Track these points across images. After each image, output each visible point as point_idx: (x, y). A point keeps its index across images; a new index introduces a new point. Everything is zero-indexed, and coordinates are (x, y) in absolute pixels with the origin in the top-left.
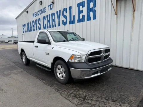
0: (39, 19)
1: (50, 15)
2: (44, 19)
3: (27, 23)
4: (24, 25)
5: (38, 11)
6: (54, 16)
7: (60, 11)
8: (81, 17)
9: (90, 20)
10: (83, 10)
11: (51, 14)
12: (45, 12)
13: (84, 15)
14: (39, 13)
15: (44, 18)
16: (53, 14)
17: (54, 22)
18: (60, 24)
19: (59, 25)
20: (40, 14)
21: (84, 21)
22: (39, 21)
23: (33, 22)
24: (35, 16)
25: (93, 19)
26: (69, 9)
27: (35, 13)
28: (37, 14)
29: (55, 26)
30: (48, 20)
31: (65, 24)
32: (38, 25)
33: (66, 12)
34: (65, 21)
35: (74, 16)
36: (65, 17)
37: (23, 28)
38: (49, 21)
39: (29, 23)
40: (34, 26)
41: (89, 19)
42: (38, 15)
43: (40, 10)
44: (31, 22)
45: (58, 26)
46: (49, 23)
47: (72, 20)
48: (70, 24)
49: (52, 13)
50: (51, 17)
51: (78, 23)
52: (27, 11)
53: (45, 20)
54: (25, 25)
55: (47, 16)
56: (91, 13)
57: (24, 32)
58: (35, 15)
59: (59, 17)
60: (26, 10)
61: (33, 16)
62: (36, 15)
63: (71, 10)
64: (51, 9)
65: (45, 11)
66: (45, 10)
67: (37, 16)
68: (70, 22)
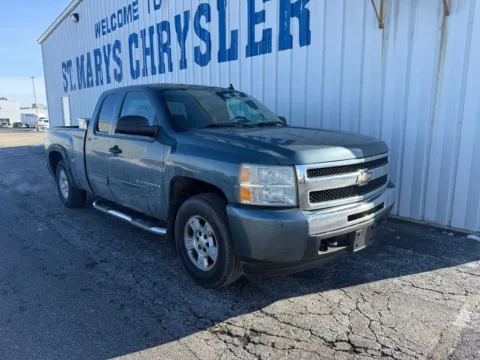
0: (118, 44)
1: (151, 29)
2: (133, 45)
3: (77, 59)
4: (67, 66)
5: (114, 16)
6: (165, 34)
7: (187, 14)
8: (258, 38)
9: (291, 47)
10: (264, 11)
11: (158, 25)
12: (136, 18)
13: (270, 30)
14: (115, 21)
15: (133, 39)
16: (164, 26)
17: (165, 55)
18: (185, 60)
19: (183, 64)
20: (120, 25)
21: (270, 51)
22: (117, 51)
23: (97, 52)
24: (104, 33)
25: (301, 45)
26: (218, 9)
27: (103, 21)
28: (110, 27)
29: (171, 69)
30: (148, 45)
31: (202, 60)
32: (113, 64)
33: (209, 20)
34: (203, 50)
35: (234, 34)
36: (203, 34)
37: (65, 77)
38: (148, 52)
39: (82, 57)
40: (98, 68)
41: (285, 43)
42: (114, 28)
43: (120, 12)
44: (88, 54)
45: (181, 68)
46: (149, 58)
47: (228, 46)
48: (220, 61)
49: (159, 21)
50: (155, 36)
51: (249, 58)
52: (76, 16)
53: (137, 47)
54: (70, 63)
55: (143, 33)
56: (295, 23)
57: (66, 89)
58: (103, 27)
59: (182, 37)
60: (74, 12)
61: (97, 31)
62: (105, 30)
63: (224, 12)
64: (157, 7)
65: (136, 14)
66: (135, 11)
67: (109, 31)
68: (219, 53)
